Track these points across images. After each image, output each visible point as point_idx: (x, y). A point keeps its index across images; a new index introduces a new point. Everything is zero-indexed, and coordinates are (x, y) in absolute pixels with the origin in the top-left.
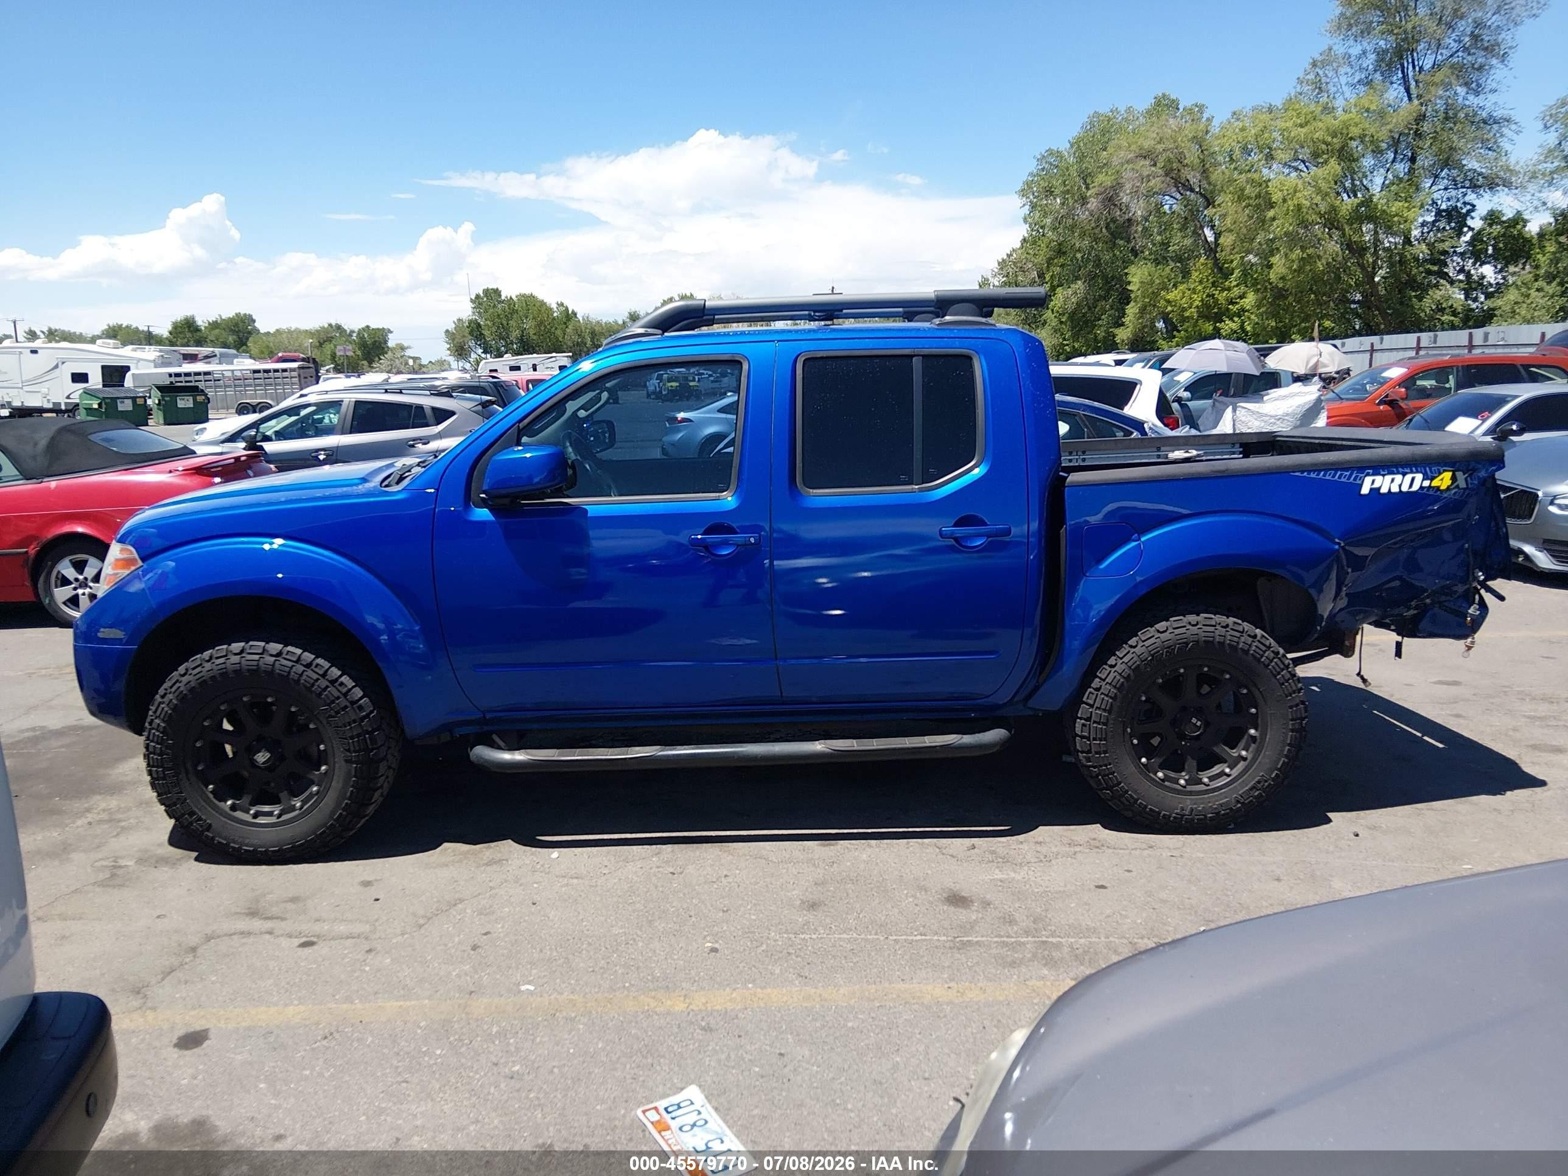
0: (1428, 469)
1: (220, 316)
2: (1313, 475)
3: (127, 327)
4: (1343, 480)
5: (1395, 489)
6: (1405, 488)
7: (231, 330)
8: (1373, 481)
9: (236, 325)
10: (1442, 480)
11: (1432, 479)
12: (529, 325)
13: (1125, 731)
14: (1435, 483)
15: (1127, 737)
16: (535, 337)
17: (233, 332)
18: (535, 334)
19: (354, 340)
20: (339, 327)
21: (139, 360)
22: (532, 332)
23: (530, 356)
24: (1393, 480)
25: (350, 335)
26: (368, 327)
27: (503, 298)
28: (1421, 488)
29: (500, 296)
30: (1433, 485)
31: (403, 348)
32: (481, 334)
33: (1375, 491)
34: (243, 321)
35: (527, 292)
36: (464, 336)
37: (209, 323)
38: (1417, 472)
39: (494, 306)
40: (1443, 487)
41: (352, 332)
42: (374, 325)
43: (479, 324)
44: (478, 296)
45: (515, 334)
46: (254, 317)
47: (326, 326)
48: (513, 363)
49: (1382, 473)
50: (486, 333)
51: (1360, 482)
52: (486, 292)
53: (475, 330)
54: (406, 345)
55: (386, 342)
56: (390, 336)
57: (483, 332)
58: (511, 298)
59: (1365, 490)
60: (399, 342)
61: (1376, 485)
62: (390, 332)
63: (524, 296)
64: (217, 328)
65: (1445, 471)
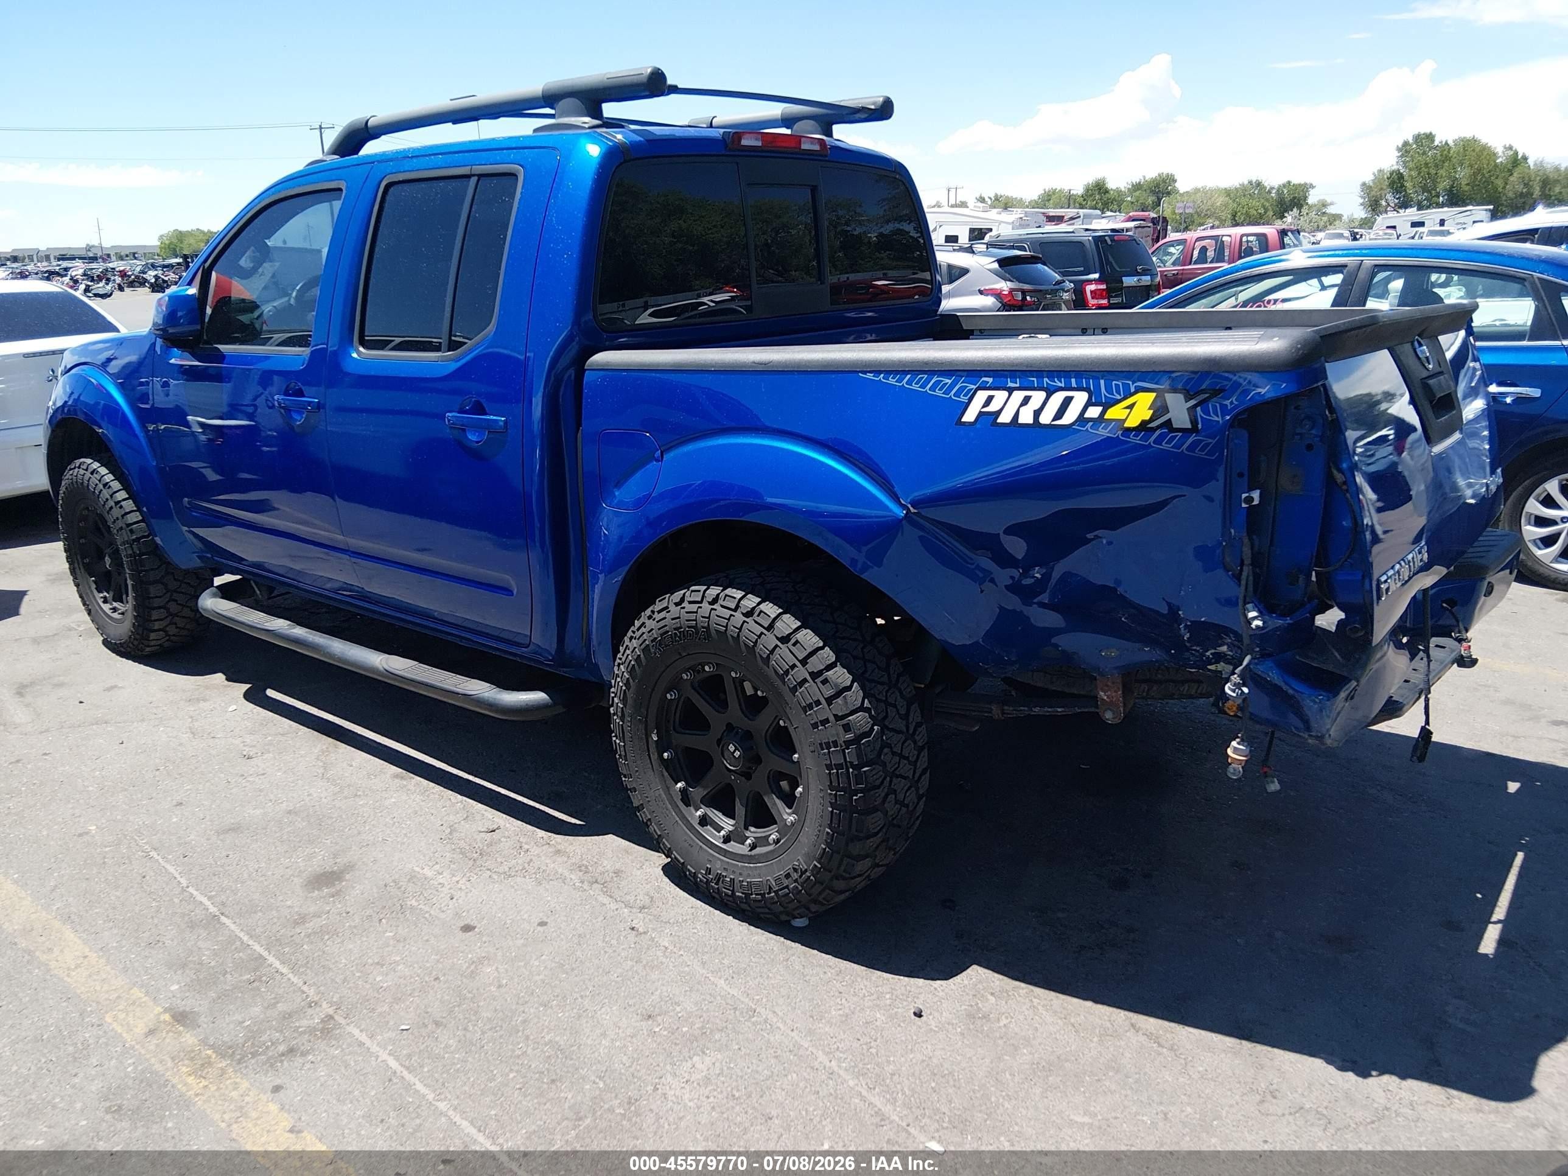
0: (1102, 382)
1: (1144, 177)
2: (892, 381)
3: (1060, 190)
4: (939, 393)
5: (1026, 417)
6: (1046, 418)
7: (1152, 191)
8: (990, 399)
9: (1158, 186)
10: (1131, 407)
11: (1107, 406)
12: (1463, 174)
13: (648, 736)
14: (1115, 413)
15: (653, 748)
16: (1467, 188)
17: (1153, 192)
18: (1468, 184)
19: (1272, 197)
20: (1259, 184)
21: (1001, 222)
22: (1464, 182)
23: (1440, 210)
24: (1026, 401)
25: (1270, 192)
26: (1289, 182)
27: (1436, 143)
28: (1081, 419)
29: (1433, 141)
30: (1107, 416)
31: (1324, 205)
32: (1402, 186)
33: (988, 418)
34: (1164, 181)
35: (1468, 135)
36: (1382, 189)
37: (1133, 185)
38: (1079, 389)
39: (1424, 153)
40: (1133, 422)
41: (1272, 188)
42: (1296, 180)
43: (1401, 174)
44: (1406, 144)
45: (1443, 185)
46: (1176, 177)
47: (1246, 182)
48: (1416, 219)
49: (1010, 385)
50: (1408, 185)
51: (965, 399)
52: (1418, 138)
53: (1396, 181)
54: (1329, 201)
55: (1306, 198)
56: (1312, 192)
57: (1405, 184)
58: (1446, 143)
59: (970, 416)
60: (1322, 198)
61: (993, 407)
62: (1312, 186)
63: (1463, 140)
64: (1138, 189)
65: (1139, 390)
